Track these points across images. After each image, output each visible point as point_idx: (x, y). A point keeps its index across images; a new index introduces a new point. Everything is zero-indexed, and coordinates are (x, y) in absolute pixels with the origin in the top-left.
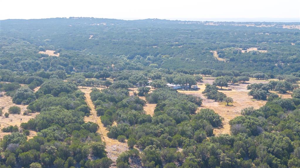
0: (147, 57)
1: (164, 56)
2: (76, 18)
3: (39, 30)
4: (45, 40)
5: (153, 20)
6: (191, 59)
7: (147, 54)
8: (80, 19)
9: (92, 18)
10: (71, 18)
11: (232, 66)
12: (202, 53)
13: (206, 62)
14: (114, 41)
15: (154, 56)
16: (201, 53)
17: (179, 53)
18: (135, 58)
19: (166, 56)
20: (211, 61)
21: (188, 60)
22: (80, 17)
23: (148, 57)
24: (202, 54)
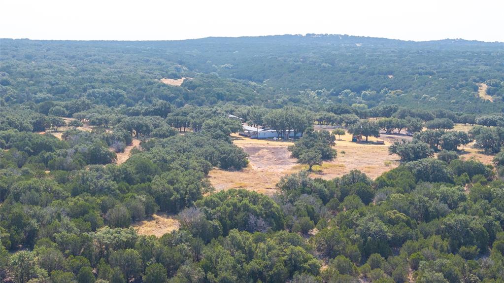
0: (362, 94)
1: (393, 92)
2: (318, 35)
3: (237, 52)
4: (222, 66)
5: (453, 42)
6: (431, 97)
7: (367, 89)
8: (324, 37)
9: (346, 36)
10: (308, 35)
11: (500, 110)
12: (458, 85)
13: (454, 101)
14: (324, 67)
15: (376, 92)
16: (455, 87)
17: (419, 86)
18: (342, 94)
19: (397, 92)
20: (464, 100)
21: (425, 98)
22: (324, 34)
23: (363, 92)
24: (457, 88)
